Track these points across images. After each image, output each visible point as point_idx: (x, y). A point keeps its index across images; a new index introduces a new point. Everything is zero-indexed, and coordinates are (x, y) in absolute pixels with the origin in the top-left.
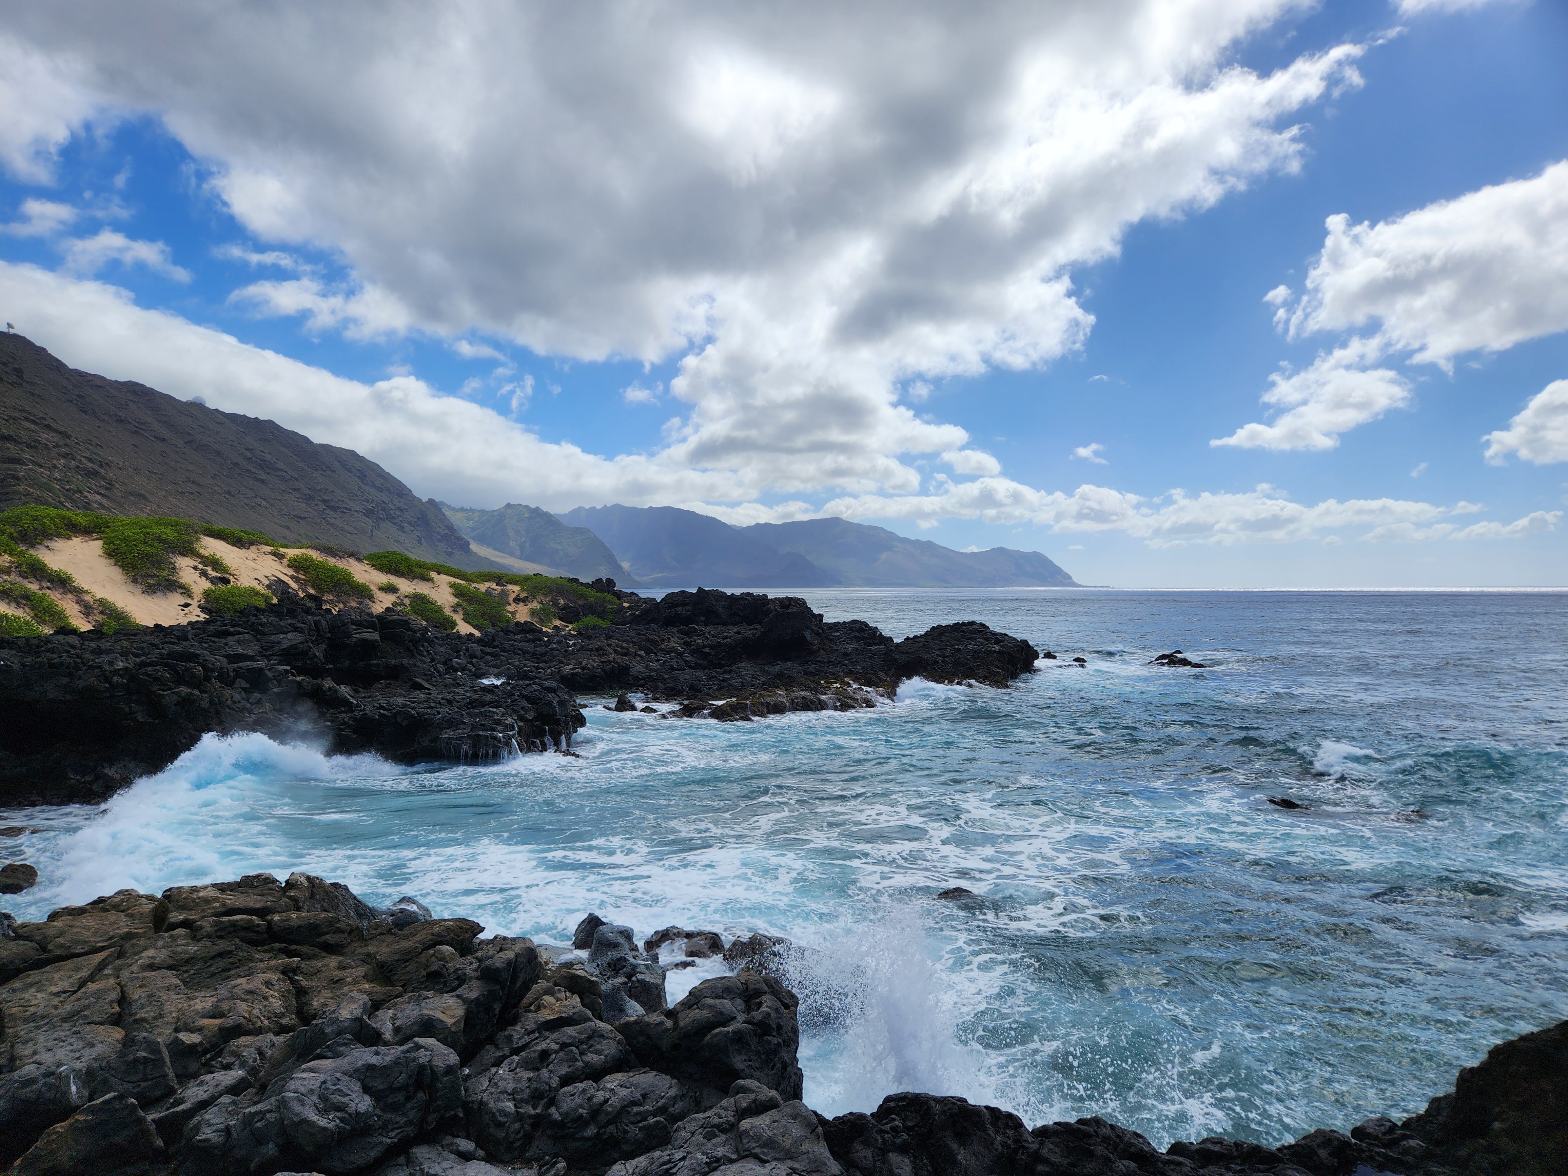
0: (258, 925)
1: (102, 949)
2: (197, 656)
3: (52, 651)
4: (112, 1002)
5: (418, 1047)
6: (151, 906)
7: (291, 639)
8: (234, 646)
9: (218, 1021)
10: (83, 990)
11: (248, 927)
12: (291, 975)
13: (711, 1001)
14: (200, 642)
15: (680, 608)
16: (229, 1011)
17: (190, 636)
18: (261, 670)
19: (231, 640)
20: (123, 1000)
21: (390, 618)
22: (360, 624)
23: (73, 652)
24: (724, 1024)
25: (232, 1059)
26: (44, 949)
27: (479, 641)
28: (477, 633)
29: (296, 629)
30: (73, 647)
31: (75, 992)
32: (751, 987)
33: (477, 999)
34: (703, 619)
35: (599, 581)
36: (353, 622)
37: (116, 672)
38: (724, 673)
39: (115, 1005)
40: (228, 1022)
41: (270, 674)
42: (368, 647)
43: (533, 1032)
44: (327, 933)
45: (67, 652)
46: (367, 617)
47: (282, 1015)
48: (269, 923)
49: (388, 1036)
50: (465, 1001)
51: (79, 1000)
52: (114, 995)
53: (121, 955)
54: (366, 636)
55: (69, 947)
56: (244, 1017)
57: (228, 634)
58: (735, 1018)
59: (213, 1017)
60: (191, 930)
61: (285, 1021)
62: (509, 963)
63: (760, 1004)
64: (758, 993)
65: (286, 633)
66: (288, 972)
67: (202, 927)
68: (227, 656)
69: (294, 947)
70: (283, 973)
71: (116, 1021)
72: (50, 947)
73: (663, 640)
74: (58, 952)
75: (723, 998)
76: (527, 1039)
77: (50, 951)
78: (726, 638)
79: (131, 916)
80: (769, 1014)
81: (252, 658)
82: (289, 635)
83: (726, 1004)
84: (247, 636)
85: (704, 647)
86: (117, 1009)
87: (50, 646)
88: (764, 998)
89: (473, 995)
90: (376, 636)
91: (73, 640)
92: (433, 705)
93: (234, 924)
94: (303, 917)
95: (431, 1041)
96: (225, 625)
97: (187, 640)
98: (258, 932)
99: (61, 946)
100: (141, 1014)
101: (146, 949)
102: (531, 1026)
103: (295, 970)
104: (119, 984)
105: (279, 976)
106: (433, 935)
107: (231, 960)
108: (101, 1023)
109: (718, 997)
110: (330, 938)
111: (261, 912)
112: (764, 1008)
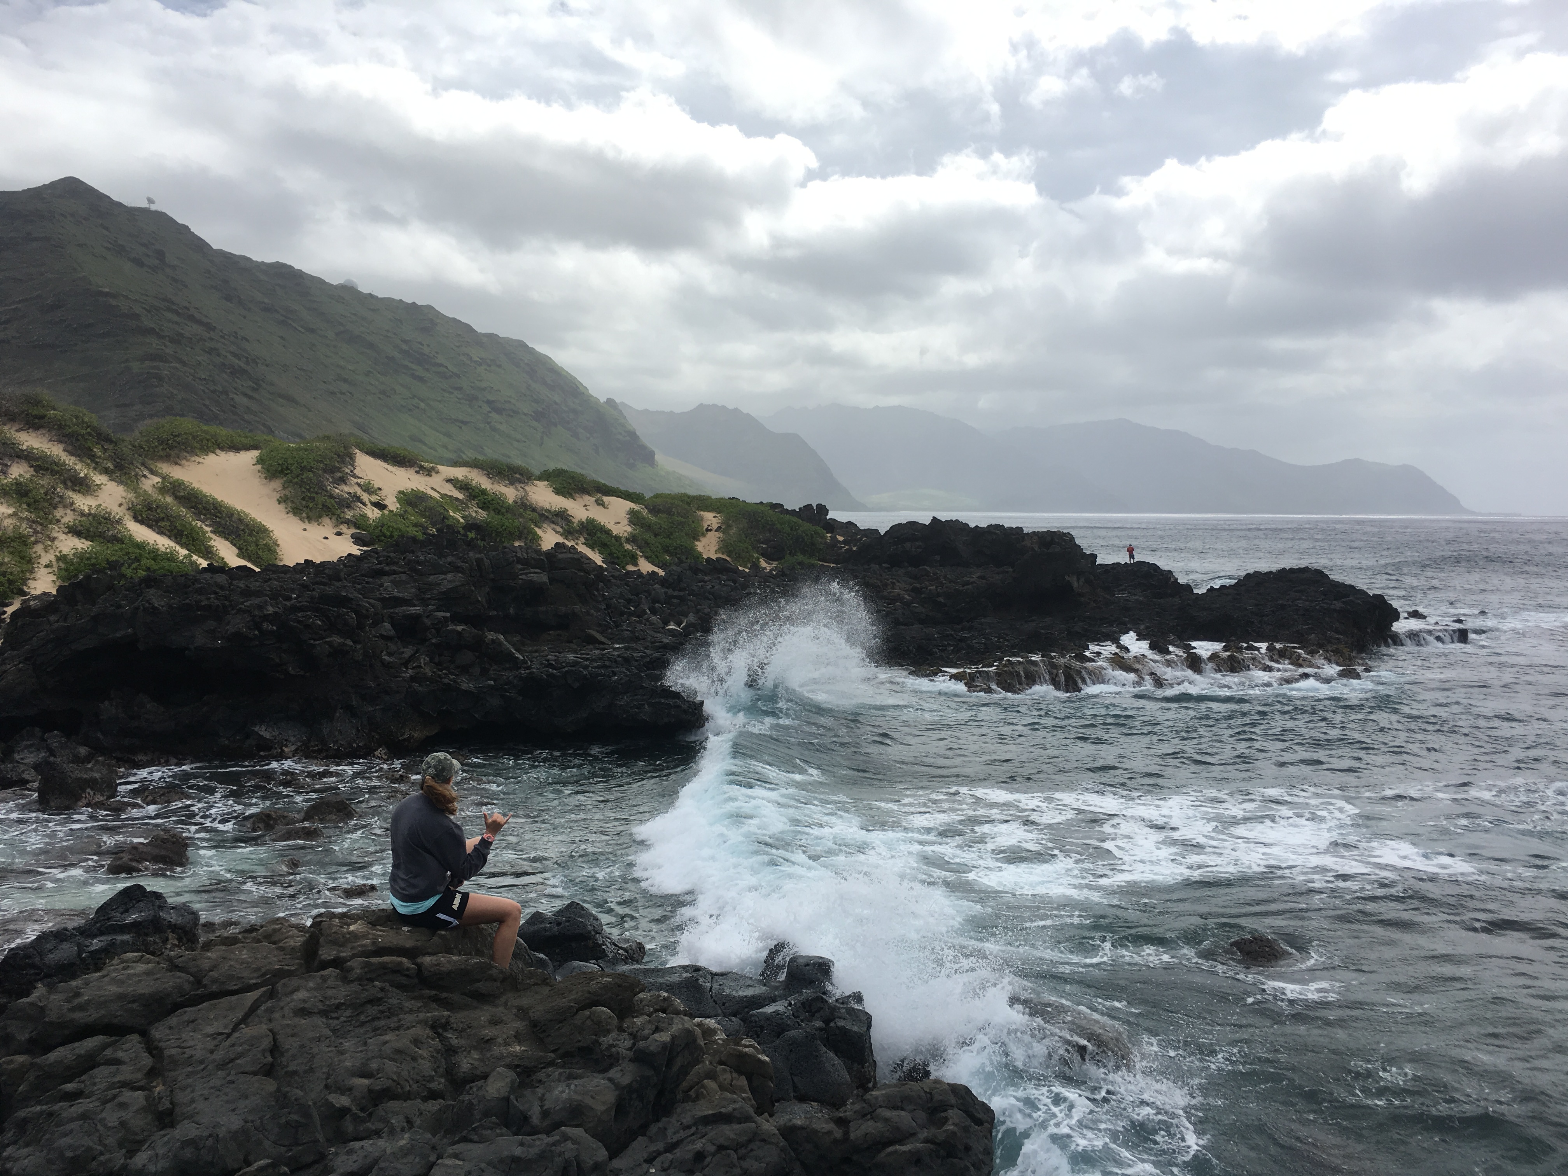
0: (408, 969)
1: (256, 987)
2: (350, 600)
3: (200, 591)
4: (264, 1051)
5: (565, 1138)
6: (301, 939)
7: (449, 581)
8: (388, 586)
9: (366, 1081)
10: (236, 1035)
11: (397, 970)
12: (440, 1031)
13: (887, 1113)
14: (354, 583)
15: (908, 545)
16: (378, 1071)
17: (342, 575)
18: (417, 618)
19: (386, 582)
20: (275, 1049)
21: (560, 556)
22: (526, 563)
23: (221, 593)
24: (900, 1142)
25: (380, 1125)
26: (198, 982)
27: (663, 582)
28: (661, 573)
29: (457, 569)
30: (222, 588)
31: (229, 1035)
32: (937, 1097)
33: (630, 1085)
34: (938, 557)
35: (808, 507)
36: (519, 561)
37: (266, 618)
38: (963, 629)
39: (268, 1054)
40: (379, 1084)
41: (428, 622)
42: (536, 593)
43: (689, 1127)
44: (479, 981)
45: (216, 593)
46: (535, 556)
47: (431, 1079)
48: (419, 966)
49: (536, 1120)
50: (617, 1086)
51: (233, 1045)
52: (266, 1043)
53: (272, 994)
54: (534, 577)
55: (224, 983)
56: (394, 1081)
57: (381, 573)
58: (913, 1134)
59: (363, 1075)
60: (342, 970)
61: (433, 1085)
62: (664, 1046)
63: (946, 1119)
64: (944, 1106)
65: (444, 573)
66: (438, 1028)
67: (352, 969)
68: (382, 600)
69: (444, 995)
70: (433, 1027)
71: (268, 1071)
72: (205, 981)
73: (886, 585)
74: (214, 988)
75: (903, 1109)
76: (682, 1134)
77: (205, 986)
78: (968, 583)
79: (282, 949)
80: (954, 1133)
81: (408, 603)
82: (449, 576)
83: (903, 1118)
84: (404, 577)
85: (938, 595)
86: (270, 1059)
87: (197, 586)
88: (950, 1113)
89: (626, 1080)
90: (544, 578)
91: (221, 579)
92: (607, 663)
93: (383, 966)
94: (455, 962)
95: (578, 1132)
96: (380, 563)
97: (340, 580)
98: (407, 976)
99: (214, 981)
100: (292, 1067)
101: (297, 989)
102: (687, 1119)
103: (446, 1026)
104: (271, 1030)
105: (428, 1031)
106: (589, 992)
107: (381, 1008)
108: (255, 1074)
109: (895, 1108)
110: (482, 987)
111: (411, 953)
112: (950, 1127)
